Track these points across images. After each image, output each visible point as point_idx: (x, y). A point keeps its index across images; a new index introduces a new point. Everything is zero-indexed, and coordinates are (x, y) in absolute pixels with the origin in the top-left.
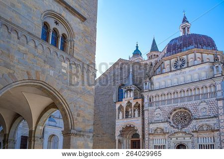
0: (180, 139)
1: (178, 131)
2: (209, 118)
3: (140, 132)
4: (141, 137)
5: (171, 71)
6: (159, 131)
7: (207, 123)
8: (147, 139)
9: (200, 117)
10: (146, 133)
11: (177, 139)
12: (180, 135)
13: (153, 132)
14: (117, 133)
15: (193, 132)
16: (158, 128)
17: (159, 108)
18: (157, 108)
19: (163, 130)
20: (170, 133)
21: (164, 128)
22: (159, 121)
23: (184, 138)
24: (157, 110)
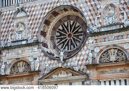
1: (57, 66)
2: (120, 30)
6: (21, 69)
7: (116, 42)
9: (103, 30)
12: (63, 75)
13: (8, 72)
15: (88, 66)
16: (18, 60)
17: (22, 10)
18: (18, 11)
19: (28, 64)
20: (42, 73)
21: (30, 60)
22: (20, 43)
23: (70, 83)
24: (18, 15)
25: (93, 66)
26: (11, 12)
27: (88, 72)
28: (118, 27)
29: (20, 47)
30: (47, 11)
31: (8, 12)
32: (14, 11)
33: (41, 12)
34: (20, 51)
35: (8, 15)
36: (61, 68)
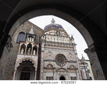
0: (62, 73)
1: (60, 67)
3: (36, 66)
4: (36, 70)
5: (55, 35)
6: (50, 67)
7: (73, 64)
8: (42, 72)
10: (42, 67)
11: (60, 72)
12: (62, 70)
13: (46, 67)
14: (17, 65)
16: (49, 64)
17: (50, 52)
18: (49, 52)
19: (52, 66)
20: (56, 68)
21: (53, 65)
22: (50, 60)
23: (64, 72)
24: (49, 53)
27: (68, 70)
28: (73, 61)
30: (57, 54)
32: (48, 52)
33: (55, 54)
35: (46, 52)
36: (62, 68)
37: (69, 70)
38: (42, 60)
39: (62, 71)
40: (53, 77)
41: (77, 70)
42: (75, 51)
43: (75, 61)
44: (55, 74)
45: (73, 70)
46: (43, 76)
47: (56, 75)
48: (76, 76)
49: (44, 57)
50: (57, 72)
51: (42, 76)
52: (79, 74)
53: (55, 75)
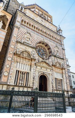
0: (44, 69)
1: (43, 61)
5: (39, 16)
6: (25, 55)
8: (10, 59)
9: (57, 56)
11: (41, 68)
19: (29, 55)
20: (36, 60)
22: (28, 45)
23: (47, 69)
24: (27, 34)
25: (55, 66)
26: (24, 31)
27: (52, 67)
28: (60, 57)
29: (28, 46)
30: (39, 40)
31: (22, 30)
32: (25, 32)
33: (37, 39)
34: (27, 47)
35: (23, 31)
36: (45, 62)
37: (54, 68)
38: (13, 40)
39: (44, 67)
40: (29, 73)
41: (64, 71)
42: (63, 46)
43: (61, 57)
44: (32, 68)
45: (59, 69)
46: (10, 67)
47: (35, 70)
48: (62, 79)
49: (17, 37)
50: (37, 67)
51: (8, 66)
52: (66, 76)
53: (32, 70)
